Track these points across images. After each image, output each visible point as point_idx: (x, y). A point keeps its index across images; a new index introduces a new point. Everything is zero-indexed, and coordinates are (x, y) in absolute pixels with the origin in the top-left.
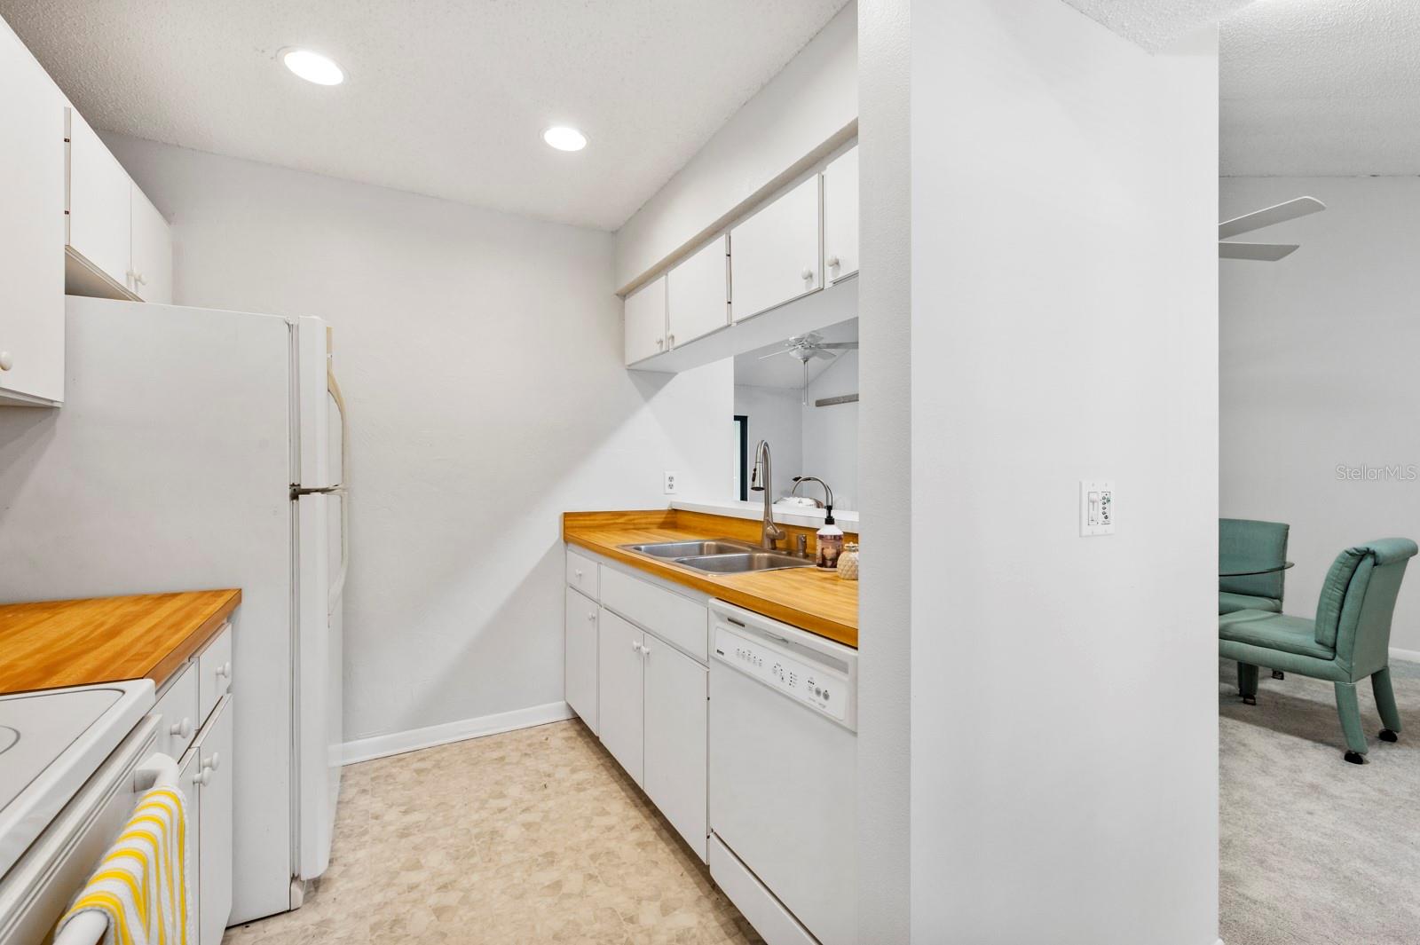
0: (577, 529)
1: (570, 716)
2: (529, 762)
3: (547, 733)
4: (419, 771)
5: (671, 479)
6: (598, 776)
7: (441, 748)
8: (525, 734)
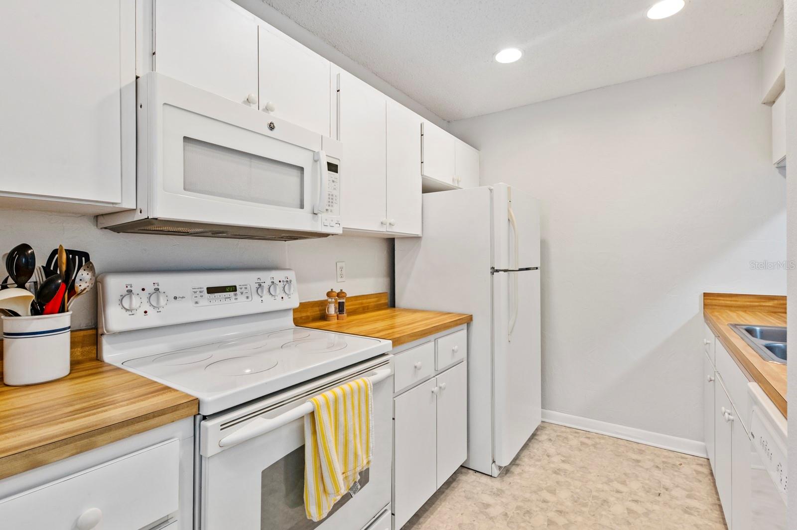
0: (716, 307)
4: (583, 443)
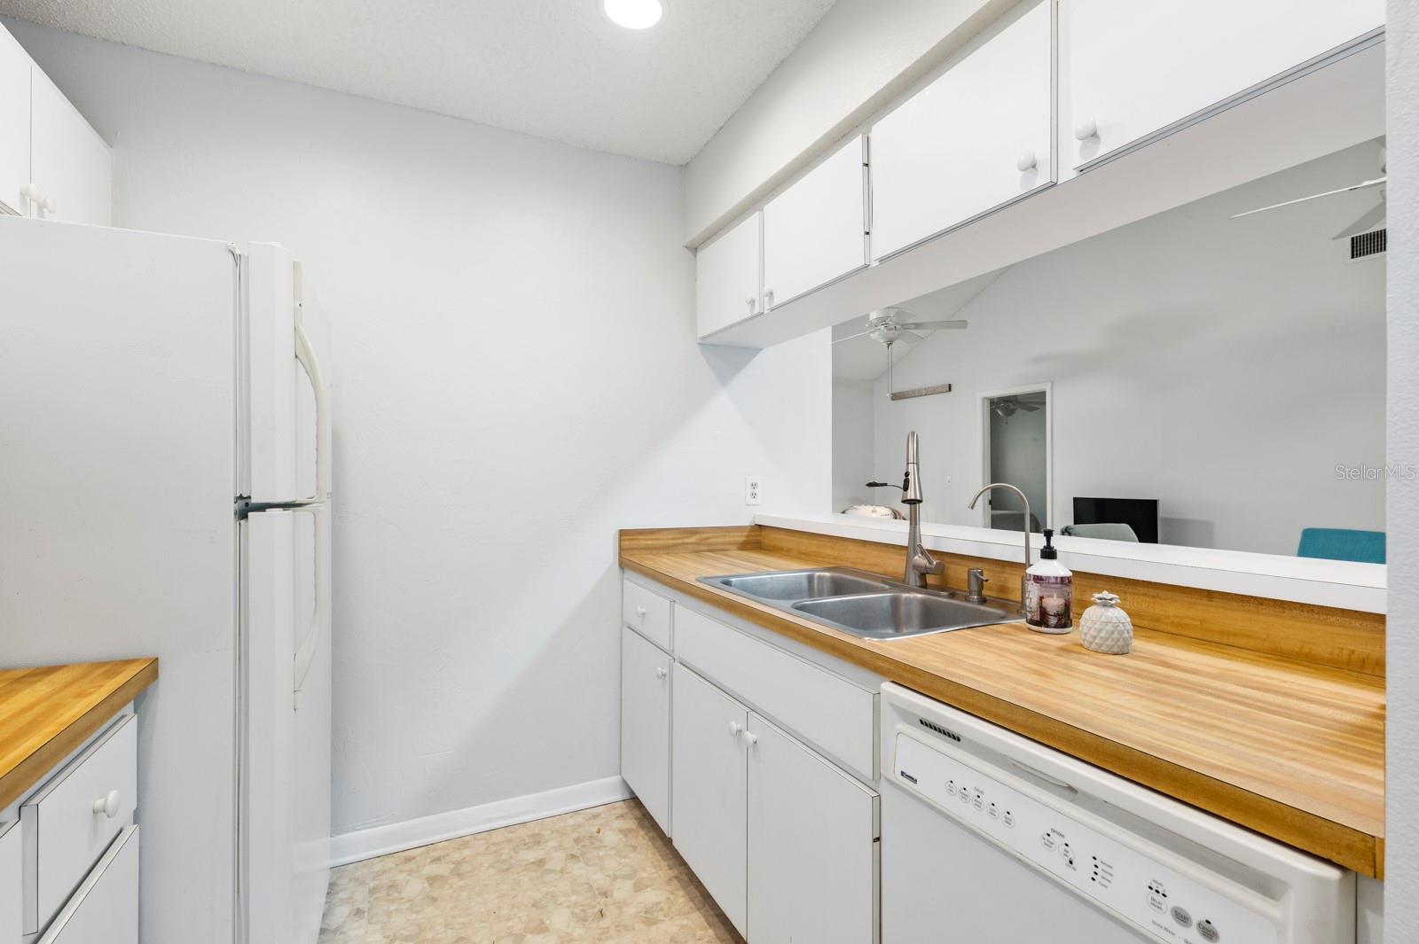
0: (635, 551)
1: (627, 796)
2: (577, 869)
3: (598, 822)
4: (431, 880)
5: (754, 486)
6: (672, 897)
7: (462, 842)
8: (571, 822)
